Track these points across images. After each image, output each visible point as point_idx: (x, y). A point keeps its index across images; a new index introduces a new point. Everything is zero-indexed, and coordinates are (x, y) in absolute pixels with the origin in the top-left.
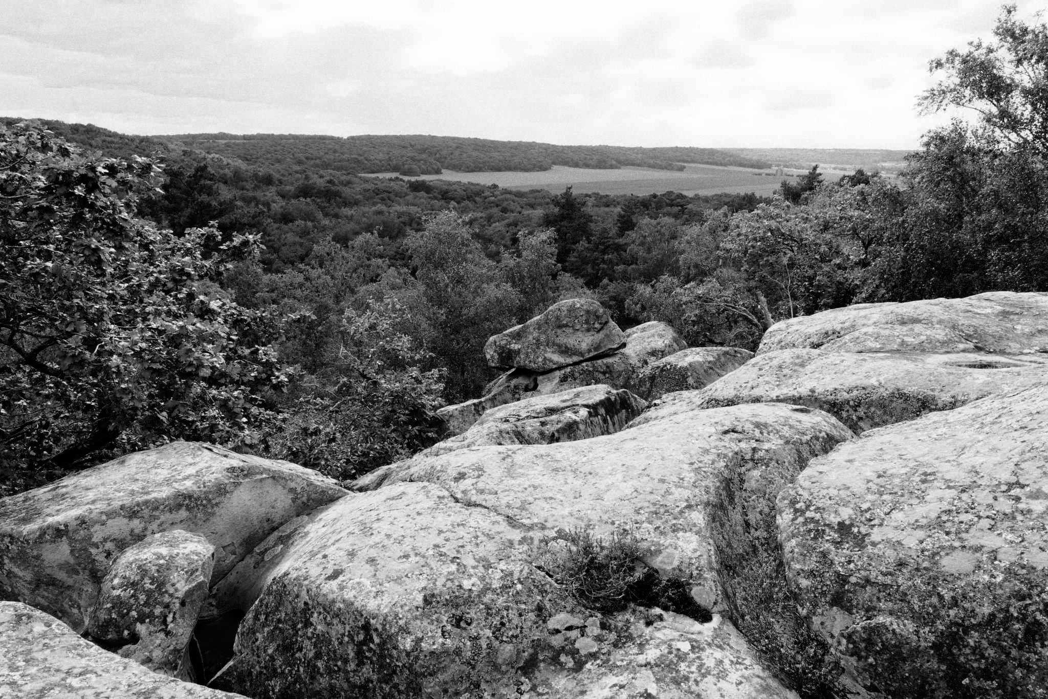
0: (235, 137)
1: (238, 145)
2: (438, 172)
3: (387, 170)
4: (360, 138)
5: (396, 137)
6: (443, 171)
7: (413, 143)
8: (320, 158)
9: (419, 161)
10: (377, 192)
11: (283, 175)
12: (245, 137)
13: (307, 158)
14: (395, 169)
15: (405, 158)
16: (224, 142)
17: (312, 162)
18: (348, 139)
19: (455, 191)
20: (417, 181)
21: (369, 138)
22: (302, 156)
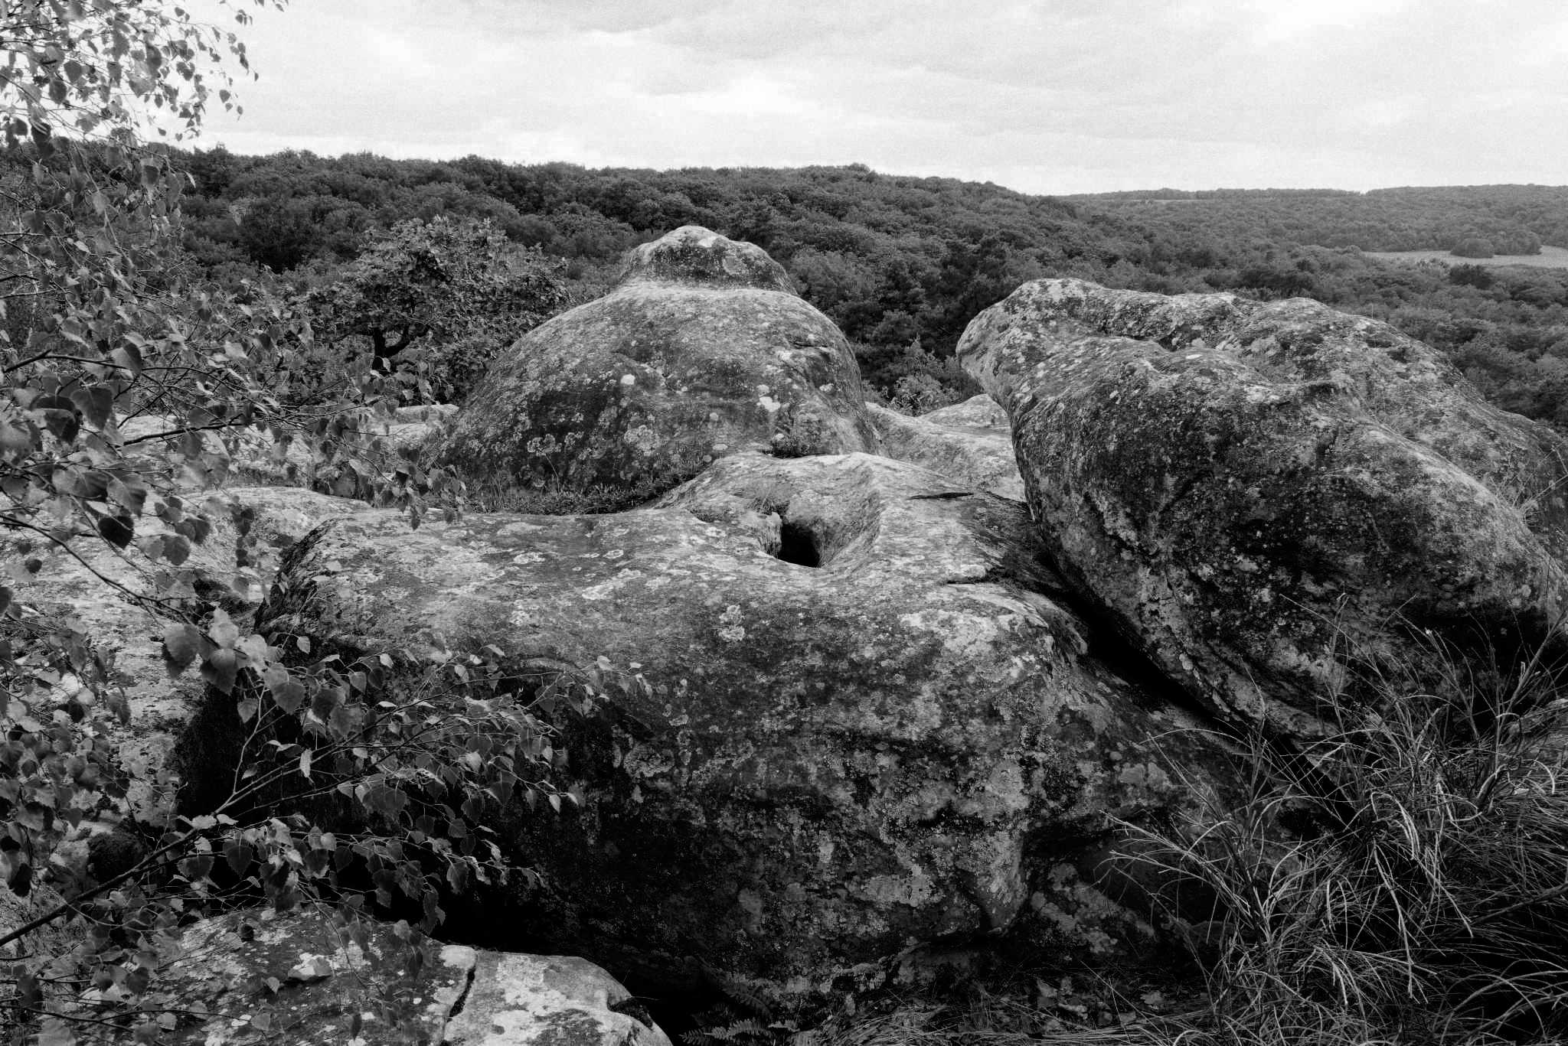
0: (1185, 195)
1: (1185, 206)
2: (1532, 250)
3: (1429, 247)
4: (1389, 193)
5: (1462, 190)
6: (1543, 249)
7: (1490, 199)
8: (1309, 227)
9: (1495, 231)
10: (1381, 283)
11: (1232, 253)
12: (1199, 195)
13: (1288, 227)
14: (1445, 245)
15: (1467, 227)
16: (1164, 202)
17: (1296, 233)
18: (1369, 194)
19: (1544, 285)
20: (1467, 266)
21: (1408, 191)
22: (1279, 222)
